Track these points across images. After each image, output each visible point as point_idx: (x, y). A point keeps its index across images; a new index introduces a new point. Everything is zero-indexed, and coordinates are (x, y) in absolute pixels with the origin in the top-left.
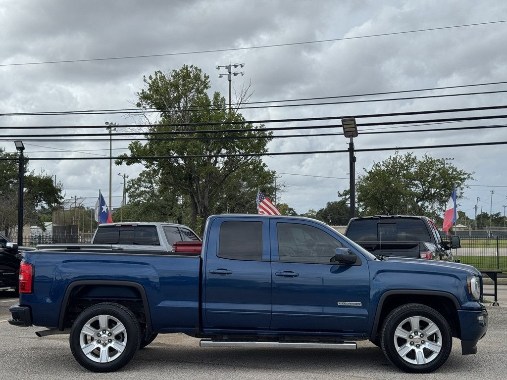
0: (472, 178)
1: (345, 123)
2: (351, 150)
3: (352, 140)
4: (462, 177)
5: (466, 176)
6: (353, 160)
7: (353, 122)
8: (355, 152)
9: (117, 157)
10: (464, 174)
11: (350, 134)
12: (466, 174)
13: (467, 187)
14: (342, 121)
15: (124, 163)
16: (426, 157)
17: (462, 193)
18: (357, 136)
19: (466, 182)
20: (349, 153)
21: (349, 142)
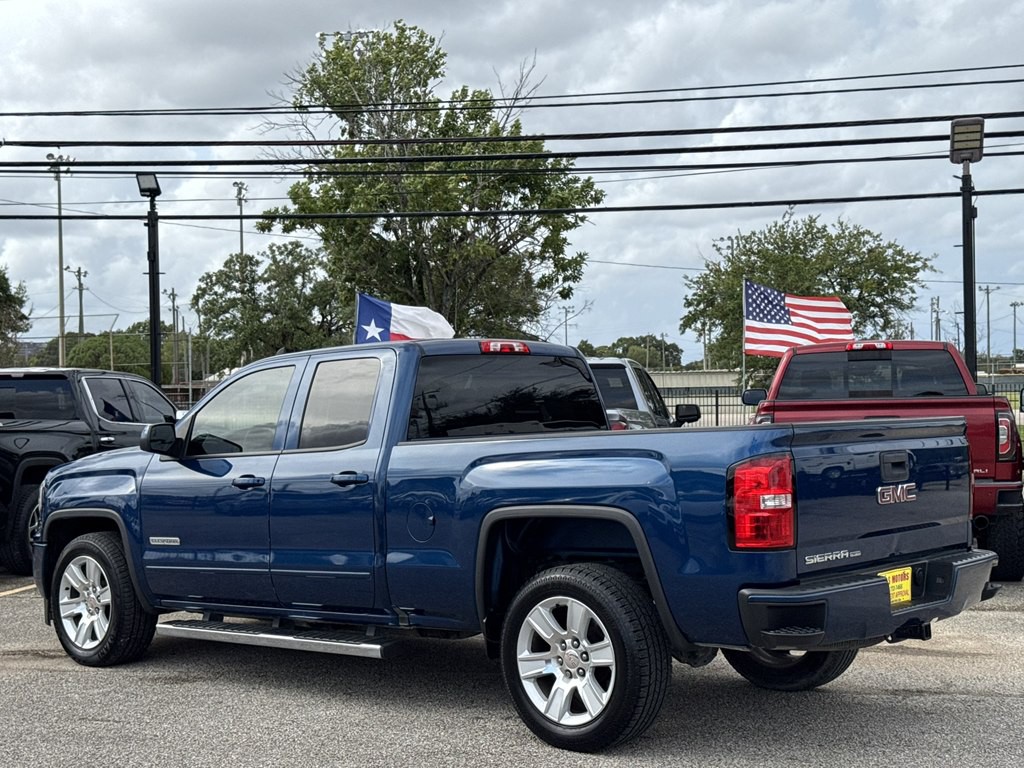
0: (932, 267)
1: (957, 130)
2: (967, 191)
3: (966, 169)
4: (912, 265)
5: (919, 264)
6: (970, 213)
7: (978, 128)
8: (974, 198)
9: (261, 213)
10: (916, 259)
11: (966, 155)
12: (918, 259)
13: (923, 287)
14: (953, 127)
15: (278, 227)
16: (841, 224)
17: (915, 299)
18: (980, 159)
19: (920, 275)
20: (960, 198)
21: (960, 174)
